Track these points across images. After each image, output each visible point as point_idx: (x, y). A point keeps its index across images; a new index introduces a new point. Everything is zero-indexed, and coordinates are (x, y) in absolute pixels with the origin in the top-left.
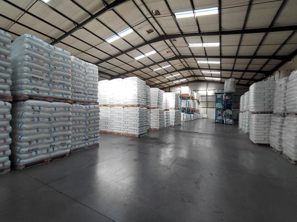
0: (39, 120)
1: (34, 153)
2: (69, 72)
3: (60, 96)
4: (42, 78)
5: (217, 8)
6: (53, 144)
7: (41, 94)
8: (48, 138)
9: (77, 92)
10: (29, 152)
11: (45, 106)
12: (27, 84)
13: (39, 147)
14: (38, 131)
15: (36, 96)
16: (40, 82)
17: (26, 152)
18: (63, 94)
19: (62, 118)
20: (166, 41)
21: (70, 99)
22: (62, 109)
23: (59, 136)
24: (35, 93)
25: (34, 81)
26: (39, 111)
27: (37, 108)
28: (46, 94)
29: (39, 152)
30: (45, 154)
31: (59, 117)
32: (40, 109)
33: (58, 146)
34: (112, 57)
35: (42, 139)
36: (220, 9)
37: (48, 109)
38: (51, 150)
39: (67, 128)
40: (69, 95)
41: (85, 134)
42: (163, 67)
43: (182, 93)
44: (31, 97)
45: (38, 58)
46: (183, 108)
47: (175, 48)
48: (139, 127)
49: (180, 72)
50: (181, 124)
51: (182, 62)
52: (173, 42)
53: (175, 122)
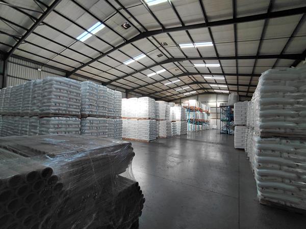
0: (92, 128)
4: (94, 104)
5: (211, 43)
9: (110, 111)
11: (95, 120)
12: (87, 108)
14: (92, 134)
15: (91, 115)
16: (93, 107)
18: (103, 113)
19: (103, 128)
20: (174, 62)
21: (106, 116)
22: (103, 122)
24: (91, 113)
25: (90, 107)
28: (95, 113)
32: (93, 122)
34: (128, 75)
36: (214, 43)
37: (96, 122)
39: (105, 133)
40: (106, 113)
42: (173, 82)
43: (190, 106)
44: (89, 116)
45: (92, 93)
46: (191, 119)
47: (183, 67)
48: (149, 135)
49: (190, 85)
50: (187, 134)
51: (190, 78)
52: (180, 63)
53: (181, 132)
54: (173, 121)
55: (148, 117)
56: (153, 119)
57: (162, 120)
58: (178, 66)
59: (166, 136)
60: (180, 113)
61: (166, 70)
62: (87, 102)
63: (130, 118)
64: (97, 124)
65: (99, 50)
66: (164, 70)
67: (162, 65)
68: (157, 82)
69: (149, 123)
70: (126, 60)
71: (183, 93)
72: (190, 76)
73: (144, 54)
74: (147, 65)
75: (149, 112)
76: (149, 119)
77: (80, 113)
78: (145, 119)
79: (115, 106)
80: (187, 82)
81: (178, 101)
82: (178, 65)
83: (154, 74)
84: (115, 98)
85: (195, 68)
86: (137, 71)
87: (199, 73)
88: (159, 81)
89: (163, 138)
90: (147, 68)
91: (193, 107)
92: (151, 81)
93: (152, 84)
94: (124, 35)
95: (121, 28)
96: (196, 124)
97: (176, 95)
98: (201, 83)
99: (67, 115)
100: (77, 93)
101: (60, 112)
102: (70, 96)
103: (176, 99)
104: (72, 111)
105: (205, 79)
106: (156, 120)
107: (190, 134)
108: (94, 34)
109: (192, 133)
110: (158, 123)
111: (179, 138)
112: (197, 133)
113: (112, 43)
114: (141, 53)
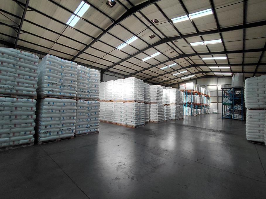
0: (52, 111)
1: (48, 134)
2: (75, 78)
3: (68, 95)
4: (56, 82)
5: (211, 9)
6: (62, 129)
7: (55, 93)
8: (58, 125)
9: (82, 92)
10: (46, 133)
11: (57, 102)
12: (46, 87)
13: (52, 130)
14: (51, 119)
15: (51, 95)
16: (55, 86)
17: (43, 133)
18: (70, 93)
19: (69, 111)
20: (168, 43)
21: (75, 97)
22: (69, 104)
23: (66, 123)
24: (51, 93)
25: (50, 85)
26: (52, 106)
27: (51, 103)
28: (58, 94)
29: (52, 134)
30: (55, 135)
31: (67, 110)
32: (53, 104)
33: (65, 130)
34: (123, 60)
35: (55, 124)
36: (214, 10)
37: (58, 104)
38: (60, 133)
39: (72, 118)
40: (75, 94)
41: (87, 123)
42: (170, 66)
43: (187, 89)
44: (48, 96)
45: (54, 70)
46: (188, 103)
47: (178, 48)
48: (136, 120)
49: (187, 69)
50: (183, 118)
51: (187, 60)
52: (174, 43)
53: (176, 116)
54: (166, 105)
55: (134, 99)
56: (141, 102)
57: (154, 103)
58: (172, 48)
59: (157, 121)
60: (175, 96)
61: (160, 53)
62: (46, 80)
63: (116, 101)
64: (61, 106)
65: (91, 35)
67: (155, 47)
68: (152, 66)
69: (136, 106)
70: (120, 45)
71: (180, 77)
72: (187, 58)
73: (136, 35)
74: (140, 48)
75: (135, 94)
76: (136, 101)
77: (35, 93)
78: (131, 101)
79: (90, 86)
80: (184, 66)
81: (177, 86)
82: (173, 46)
83: (149, 58)
84: (90, 77)
85: (192, 47)
86: (131, 56)
87: (196, 54)
88: (155, 66)
89: (154, 123)
90: (140, 51)
91: (191, 90)
92: (147, 66)
93: (147, 69)
94: (111, 15)
95: (106, 6)
96: (195, 107)
97: (173, 79)
98: (199, 65)
99: (14, 94)
100: (31, 69)
101: (2, 90)
102: (19, 71)
103: (174, 84)
104: (22, 91)
105: (203, 61)
106: (145, 103)
107: (187, 118)
108: (81, 17)
109: (190, 117)
110: (148, 107)
111: (174, 122)
112: (195, 118)
113: (101, 26)
114: (132, 35)
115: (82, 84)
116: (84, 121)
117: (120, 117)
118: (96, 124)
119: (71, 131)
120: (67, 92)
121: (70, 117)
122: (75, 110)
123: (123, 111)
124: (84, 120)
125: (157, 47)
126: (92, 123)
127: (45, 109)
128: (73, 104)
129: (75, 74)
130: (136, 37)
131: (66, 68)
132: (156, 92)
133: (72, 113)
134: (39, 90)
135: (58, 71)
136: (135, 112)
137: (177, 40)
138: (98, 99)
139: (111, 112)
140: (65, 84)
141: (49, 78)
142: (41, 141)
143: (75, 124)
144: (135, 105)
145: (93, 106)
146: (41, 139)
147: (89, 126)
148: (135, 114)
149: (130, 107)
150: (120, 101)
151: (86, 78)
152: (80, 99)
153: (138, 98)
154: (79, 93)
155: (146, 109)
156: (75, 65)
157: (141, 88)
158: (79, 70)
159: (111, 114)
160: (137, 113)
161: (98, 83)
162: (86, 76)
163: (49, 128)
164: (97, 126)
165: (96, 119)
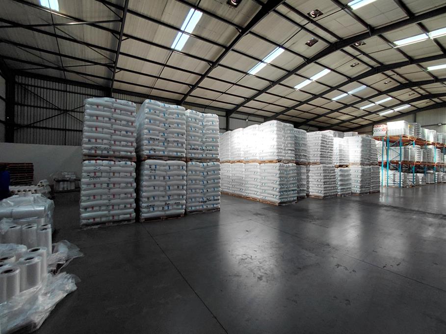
0: (155, 178)
1: (151, 209)
2: (183, 129)
3: (175, 154)
4: (158, 138)
6: (168, 203)
7: (157, 153)
8: (163, 197)
9: (194, 149)
10: (148, 207)
11: (161, 165)
12: (146, 145)
13: (156, 203)
14: (154, 188)
15: (153, 156)
16: (156, 142)
17: (145, 207)
18: (177, 152)
19: (176, 177)
20: (345, 49)
21: (184, 157)
22: (176, 167)
23: (173, 195)
24: (152, 152)
25: (151, 142)
26: (155, 170)
27: (153, 167)
28: (161, 153)
29: (156, 209)
30: (160, 211)
31: (173, 176)
32: (156, 168)
33: (172, 205)
34: (260, 92)
35: (159, 196)
37: (162, 168)
38: (166, 208)
39: (181, 187)
40: (184, 152)
41: (202, 195)
42: (351, 92)
43: (389, 134)
44: (150, 157)
45: (155, 120)
46: (392, 162)
47: (367, 55)
48: (280, 192)
49: (391, 94)
50: (379, 192)
51: (389, 76)
52: (359, 47)
53: (361, 187)
54: (340, 166)
55: (276, 158)
56: (289, 161)
57: (315, 163)
58: (355, 57)
59: (322, 195)
60: (359, 150)
61: (329, 71)
62: (146, 135)
63: (247, 162)
64: (165, 171)
65: (206, 58)
66: (327, 71)
67: (319, 61)
68: (315, 96)
69: (279, 170)
70: (253, 66)
71: (375, 112)
72: (389, 72)
73: (280, 46)
74: (290, 67)
75: (278, 148)
76: (279, 161)
77: (134, 154)
78: (271, 162)
79: (204, 140)
80: (384, 88)
81: (368, 129)
82: (356, 53)
83: (307, 82)
84: (204, 126)
85: (399, 50)
86: (273, 83)
87: (411, 60)
88: (321, 95)
89: (317, 198)
90: (290, 73)
91: (399, 136)
92: (305, 97)
93: (306, 102)
94: (236, 20)
95: (227, 7)
96: (409, 170)
97: (361, 117)
98: (419, 84)
99: (111, 156)
100: (128, 121)
101: (99, 152)
102: (115, 126)
103: (362, 126)
104: (119, 151)
105: (430, 73)
106: (298, 163)
107: (391, 191)
108: (191, 33)
109: (397, 191)
110: (304, 170)
111: (358, 199)
112: (410, 191)
113: (221, 41)
114: (274, 46)
115: (193, 138)
116: (198, 193)
117: (254, 187)
118: (216, 198)
119: (181, 207)
120: (173, 150)
121: (178, 187)
122: (185, 176)
123: (259, 177)
124: (198, 191)
125: (322, 60)
126: (210, 196)
127: (146, 175)
128: (181, 168)
129: (182, 124)
130: (280, 49)
131: (171, 116)
132: (320, 144)
133: (180, 180)
134: (138, 150)
135: (161, 122)
136: (278, 179)
137: (365, 41)
138: (218, 160)
139: (240, 179)
140: (169, 139)
141: (149, 132)
142: (143, 217)
143: (185, 197)
144: (278, 168)
145: (210, 171)
146: (143, 215)
147: (205, 199)
148: (278, 183)
149: (271, 171)
150: (254, 161)
151: (198, 128)
152: (191, 159)
153: (285, 156)
154: (190, 151)
155: (299, 174)
156: (183, 110)
157: (289, 138)
158: (188, 117)
159: (241, 182)
160: (283, 181)
161: (217, 134)
162: (199, 126)
163: (152, 201)
164: (216, 200)
165: (216, 189)
